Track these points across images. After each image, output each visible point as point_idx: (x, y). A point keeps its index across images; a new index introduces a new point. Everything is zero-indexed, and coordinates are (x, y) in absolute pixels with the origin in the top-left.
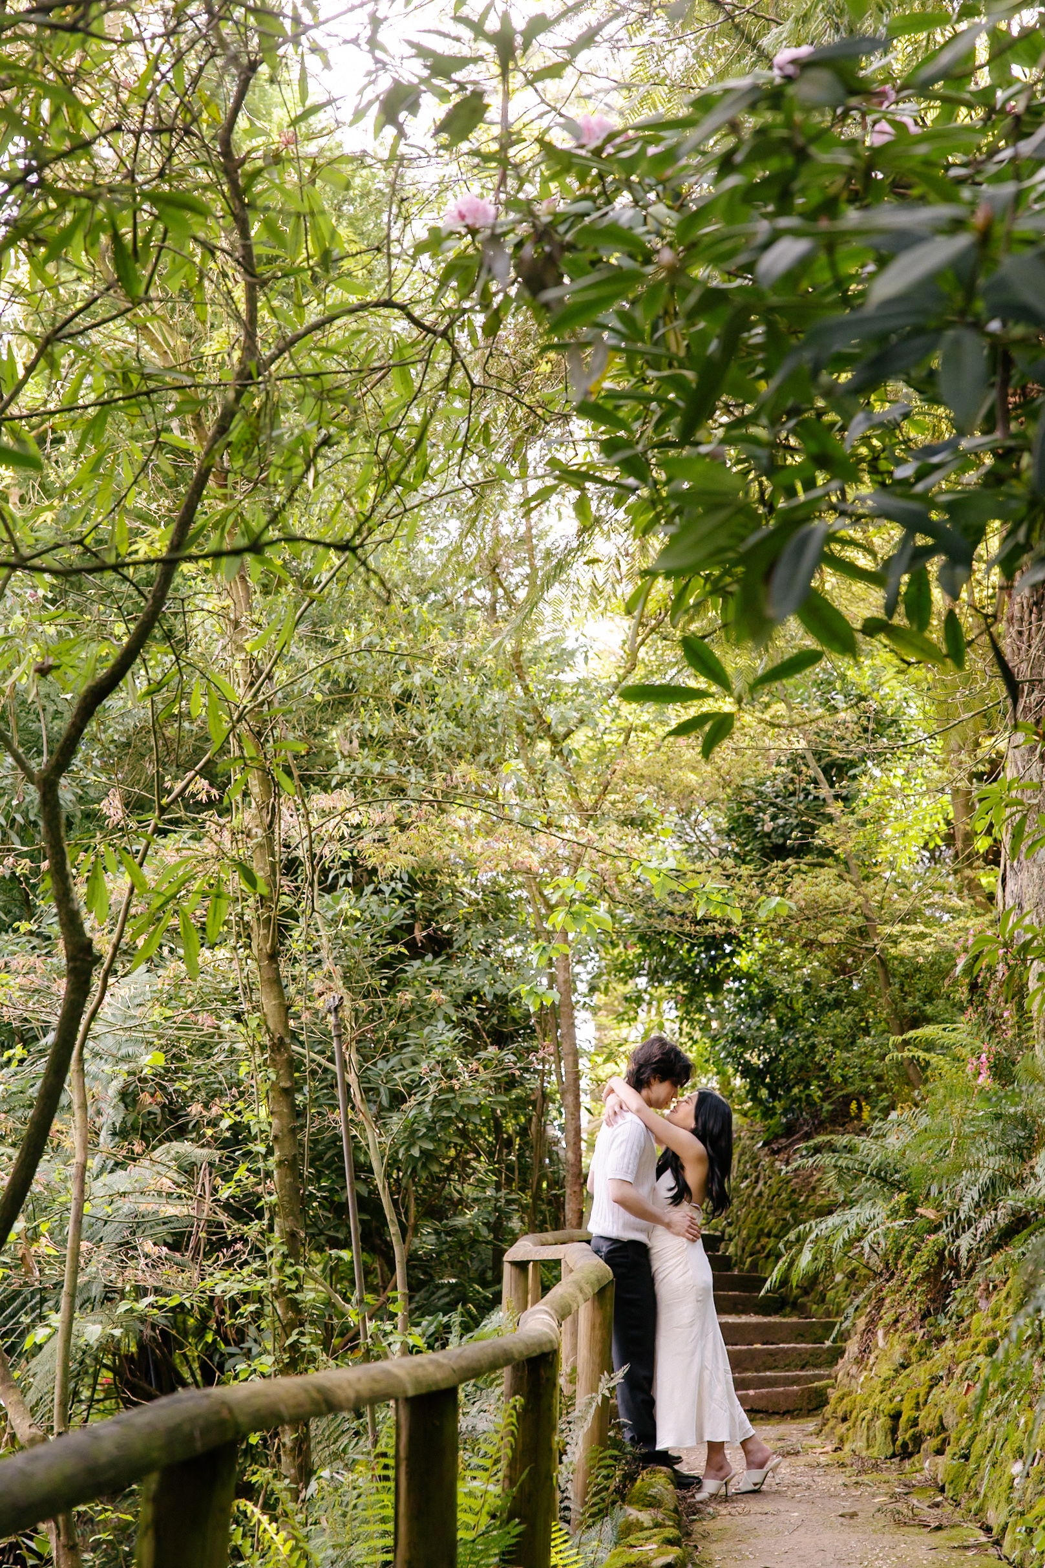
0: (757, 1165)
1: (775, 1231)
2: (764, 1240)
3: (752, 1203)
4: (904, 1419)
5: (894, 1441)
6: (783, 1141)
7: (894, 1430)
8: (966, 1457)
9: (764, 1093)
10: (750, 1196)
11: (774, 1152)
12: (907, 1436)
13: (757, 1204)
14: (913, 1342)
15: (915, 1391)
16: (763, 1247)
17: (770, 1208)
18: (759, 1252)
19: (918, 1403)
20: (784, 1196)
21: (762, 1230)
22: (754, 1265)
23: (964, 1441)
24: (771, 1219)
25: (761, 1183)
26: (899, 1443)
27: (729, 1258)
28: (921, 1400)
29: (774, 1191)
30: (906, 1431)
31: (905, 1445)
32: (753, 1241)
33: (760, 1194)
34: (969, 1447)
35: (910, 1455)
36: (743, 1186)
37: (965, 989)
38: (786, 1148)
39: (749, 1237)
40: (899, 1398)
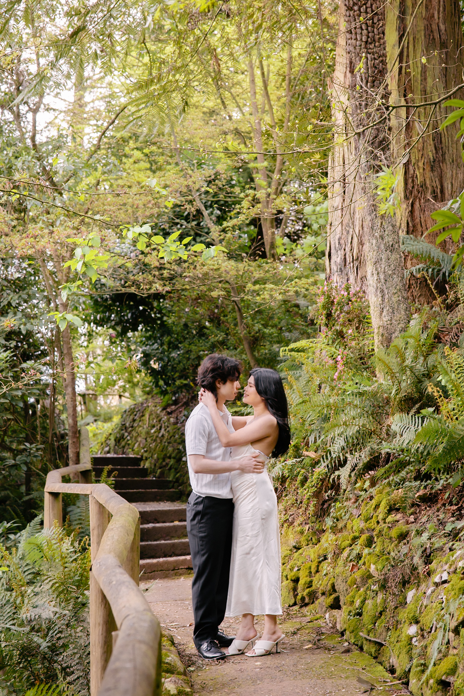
0: (160, 421)
1: (173, 455)
2: (167, 460)
3: (159, 441)
4: (301, 582)
5: (295, 596)
6: (173, 407)
7: (295, 589)
8: (360, 614)
9: (161, 383)
10: (157, 437)
11: (169, 413)
12: (305, 593)
13: (161, 441)
14: (302, 533)
15: (308, 565)
16: (167, 464)
17: (169, 443)
18: (165, 466)
19: (310, 572)
20: (177, 436)
21: (166, 455)
22: (162, 473)
23: (358, 603)
24: (170, 449)
25: (163, 430)
26: (299, 597)
27: (147, 469)
28: (313, 570)
29: (171, 434)
30: (304, 590)
31: (303, 599)
32: (161, 461)
33: (163, 436)
34: (361, 608)
35: (306, 605)
36: (152, 431)
37: (324, 317)
38: (175, 411)
39: (158, 459)
40: (296, 569)
